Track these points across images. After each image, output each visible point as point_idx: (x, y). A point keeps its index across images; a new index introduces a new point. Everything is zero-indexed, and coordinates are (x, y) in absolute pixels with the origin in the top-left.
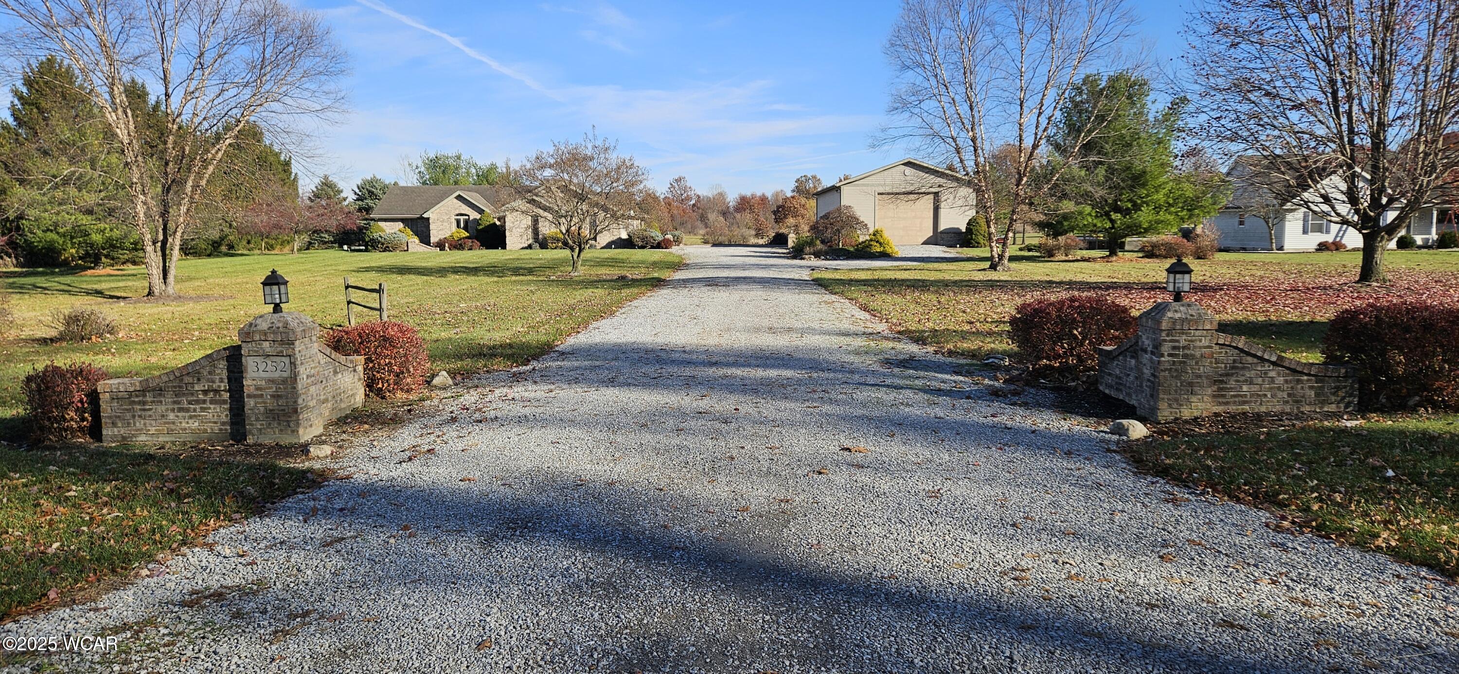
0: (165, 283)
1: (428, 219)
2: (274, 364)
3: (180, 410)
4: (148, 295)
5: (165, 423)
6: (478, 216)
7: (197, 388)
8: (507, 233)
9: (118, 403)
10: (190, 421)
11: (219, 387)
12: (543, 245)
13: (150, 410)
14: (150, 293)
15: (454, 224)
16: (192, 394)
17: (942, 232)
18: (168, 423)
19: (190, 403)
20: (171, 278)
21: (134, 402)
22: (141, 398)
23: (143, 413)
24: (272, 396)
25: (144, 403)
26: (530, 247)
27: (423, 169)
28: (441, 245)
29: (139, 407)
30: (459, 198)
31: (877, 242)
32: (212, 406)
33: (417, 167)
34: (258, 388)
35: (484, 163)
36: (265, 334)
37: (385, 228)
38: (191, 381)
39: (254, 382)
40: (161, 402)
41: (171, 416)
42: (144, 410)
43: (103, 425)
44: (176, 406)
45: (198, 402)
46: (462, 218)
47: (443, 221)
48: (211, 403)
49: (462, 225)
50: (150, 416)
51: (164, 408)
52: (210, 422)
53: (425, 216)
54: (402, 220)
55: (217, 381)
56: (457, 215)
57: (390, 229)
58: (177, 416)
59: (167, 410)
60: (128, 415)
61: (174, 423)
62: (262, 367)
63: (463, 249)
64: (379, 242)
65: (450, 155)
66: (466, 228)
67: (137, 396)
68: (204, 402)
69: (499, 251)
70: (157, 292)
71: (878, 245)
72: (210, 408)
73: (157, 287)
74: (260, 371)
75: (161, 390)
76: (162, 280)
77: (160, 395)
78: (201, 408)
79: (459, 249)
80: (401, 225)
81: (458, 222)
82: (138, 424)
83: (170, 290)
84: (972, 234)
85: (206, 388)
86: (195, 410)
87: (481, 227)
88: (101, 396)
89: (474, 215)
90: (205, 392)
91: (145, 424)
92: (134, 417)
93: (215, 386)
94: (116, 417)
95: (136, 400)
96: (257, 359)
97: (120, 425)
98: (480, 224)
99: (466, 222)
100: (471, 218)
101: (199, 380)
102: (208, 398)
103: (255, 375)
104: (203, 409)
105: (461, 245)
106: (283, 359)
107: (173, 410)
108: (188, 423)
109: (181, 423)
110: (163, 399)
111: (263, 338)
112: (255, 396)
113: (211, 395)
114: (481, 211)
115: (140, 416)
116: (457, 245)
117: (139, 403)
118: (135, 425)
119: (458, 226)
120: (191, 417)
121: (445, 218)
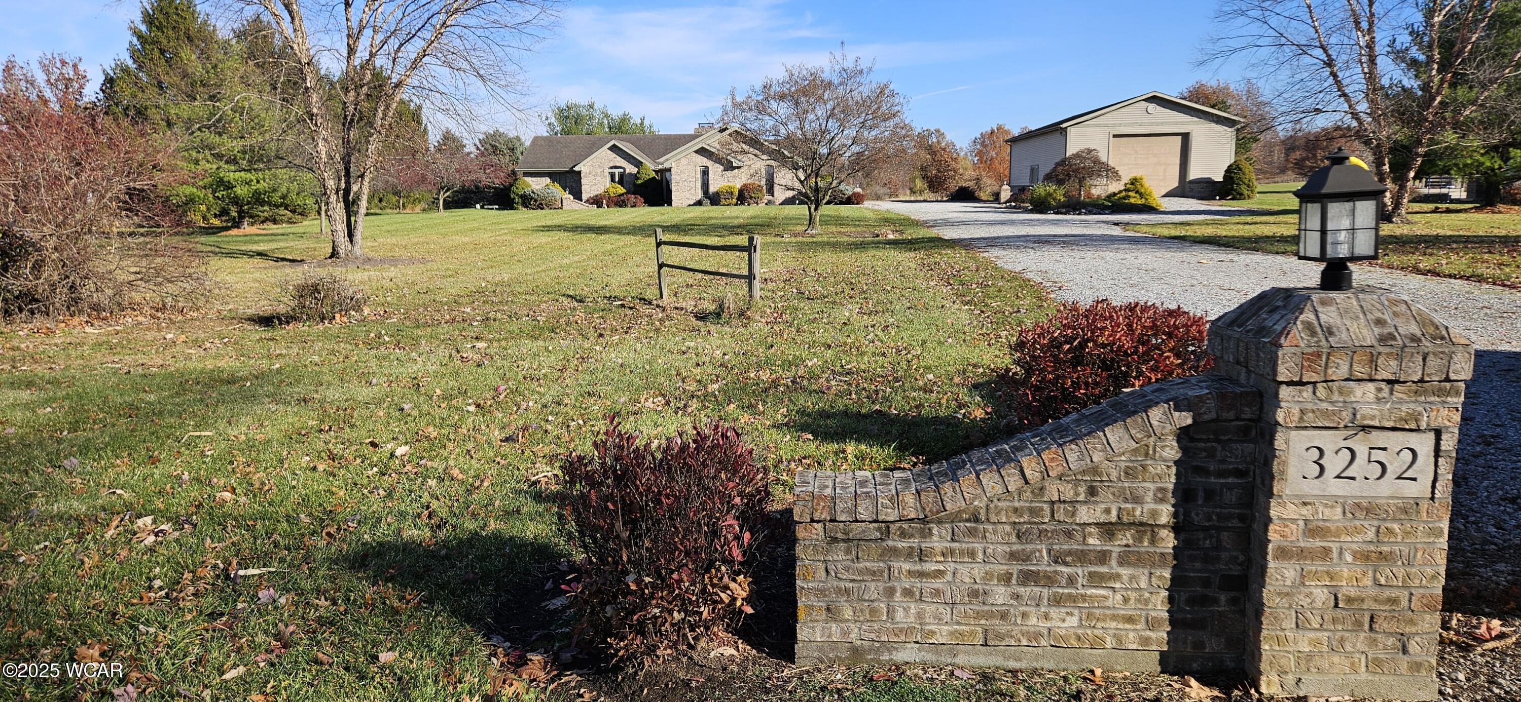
0: (351, 241)
1: (579, 173)
2: (1378, 455)
3: (1027, 578)
4: (330, 257)
5: (978, 615)
6: (635, 170)
7: (1084, 514)
8: (673, 188)
9: (848, 551)
10: (1054, 612)
11: (1154, 514)
12: (715, 199)
13: (940, 574)
14: (334, 254)
15: (608, 178)
16: (1069, 534)
17: (1191, 182)
18: (990, 615)
19: (1057, 559)
20: (358, 237)
21: (894, 552)
22: (914, 542)
23: (917, 583)
24: (1363, 557)
25: (922, 555)
26: (699, 203)
27: (553, 120)
28: (597, 201)
29: (906, 566)
30: (614, 148)
31: (1137, 192)
32: (1125, 572)
33: (547, 119)
34: (1313, 530)
35: (616, 113)
36: (1373, 361)
37: (531, 183)
38: (1069, 494)
39: (1306, 511)
40: (972, 554)
41: (1000, 595)
42: (921, 574)
43: (801, 615)
44: (1015, 568)
45: (1082, 557)
46: (617, 171)
47: (596, 175)
48: (1121, 564)
49: (617, 179)
50: (937, 593)
51: (978, 571)
52: (1114, 618)
53: (576, 169)
54: (550, 175)
55: (1149, 497)
56: (612, 168)
57: (537, 185)
58: (1017, 597)
59: (988, 576)
60: (874, 589)
61: (1004, 616)
62: (1335, 463)
63: (626, 205)
64: (532, 198)
65: (582, 104)
66: (621, 182)
67: (903, 535)
68: (1103, 557)
69: (665, 208)
70: (342, 253)
71: (1137, 195)
72: (1117, 577)
73: (343, 247)
74: (1331, 472)
75: (977, 520)
76: (347, 238)
77: (972, 532)
78: (1091, 575)
79: (621, 206)
80: (548, 180)
81: (612, 176)
82: (900, 615)
83: (358, 251)
84: (1233, 183)
85: (1113, 517)
86: (1071, 581)
87: (639, 182)
88: (800, 532)
89: (631, 169)
90: (1108, 530)
91: (920, 616)
92: (890, 592)
93: (1139, 513)
94: (838, 591)
95: (902, 544)
96: (1329, 440)
97: (848, 613)
98: (638, 178)
99: (622, 176)
100: (627, 171)
101: (1092, 492)
102: (1115, 547)
103: (1311, 488)
104: (1095, 579)
105: (623, 201)
106: (1413, 440)
107: (1006, 579)
108: (1046, 617)
109: (1024, 615)
110: (978, 547)
111: (1360, 370)
112: (1302, 554)
113: (1126, 538)
114: (638, 164)
115: (908, 593)
116: (619, 202)
117: (909, 554)
118: (890, 612)
119: (613, 180)
120: (1057, 601)
121: (599, 170)
